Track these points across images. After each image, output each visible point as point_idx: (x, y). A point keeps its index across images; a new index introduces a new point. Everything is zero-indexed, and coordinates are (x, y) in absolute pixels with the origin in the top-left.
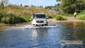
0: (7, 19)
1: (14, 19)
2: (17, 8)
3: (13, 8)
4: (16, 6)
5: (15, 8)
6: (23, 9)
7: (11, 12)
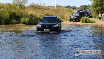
0: (26, 19)
2: (39, 8)
3: (35, 8)
7: (31, 12)
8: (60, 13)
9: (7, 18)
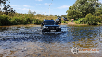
1: (39, 22)
4: (41, 15)
6: (45, 17)
7: (38, 18)
9: (25, 21)
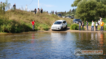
0: (8, 26)
1: (18, 27)
2: (21, 13)
3: (16, 13)
5: (19, 13)
6: (29, 15)
7: (13, 18)
8: (45, 19)
